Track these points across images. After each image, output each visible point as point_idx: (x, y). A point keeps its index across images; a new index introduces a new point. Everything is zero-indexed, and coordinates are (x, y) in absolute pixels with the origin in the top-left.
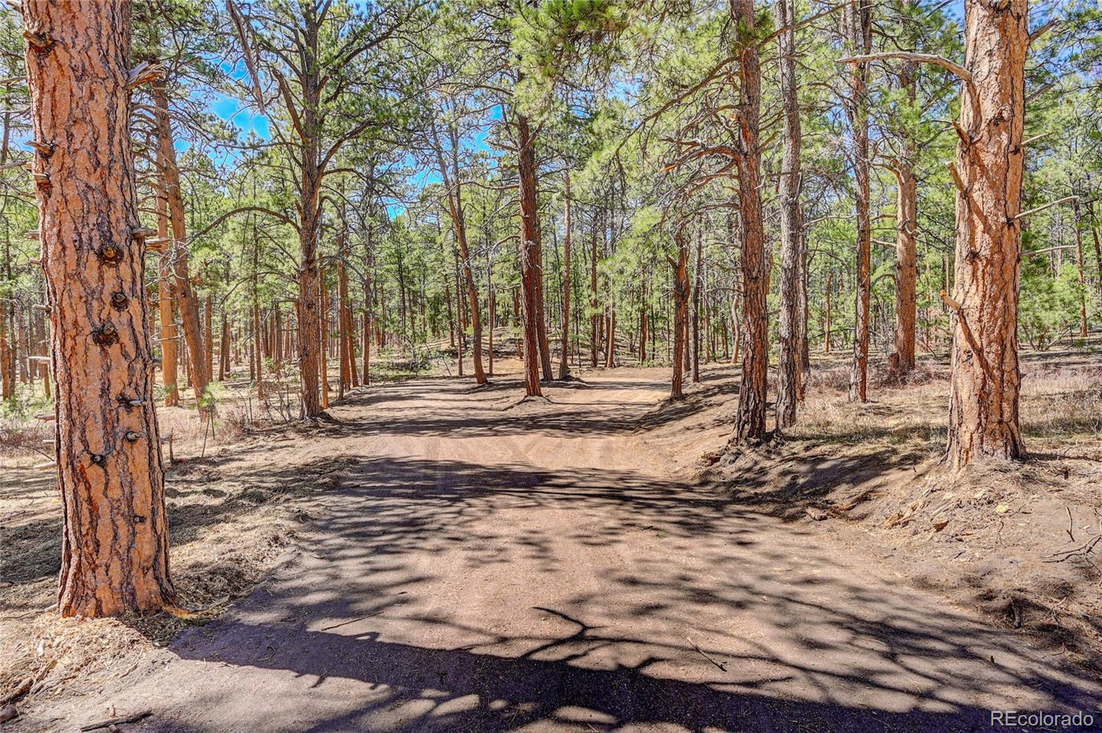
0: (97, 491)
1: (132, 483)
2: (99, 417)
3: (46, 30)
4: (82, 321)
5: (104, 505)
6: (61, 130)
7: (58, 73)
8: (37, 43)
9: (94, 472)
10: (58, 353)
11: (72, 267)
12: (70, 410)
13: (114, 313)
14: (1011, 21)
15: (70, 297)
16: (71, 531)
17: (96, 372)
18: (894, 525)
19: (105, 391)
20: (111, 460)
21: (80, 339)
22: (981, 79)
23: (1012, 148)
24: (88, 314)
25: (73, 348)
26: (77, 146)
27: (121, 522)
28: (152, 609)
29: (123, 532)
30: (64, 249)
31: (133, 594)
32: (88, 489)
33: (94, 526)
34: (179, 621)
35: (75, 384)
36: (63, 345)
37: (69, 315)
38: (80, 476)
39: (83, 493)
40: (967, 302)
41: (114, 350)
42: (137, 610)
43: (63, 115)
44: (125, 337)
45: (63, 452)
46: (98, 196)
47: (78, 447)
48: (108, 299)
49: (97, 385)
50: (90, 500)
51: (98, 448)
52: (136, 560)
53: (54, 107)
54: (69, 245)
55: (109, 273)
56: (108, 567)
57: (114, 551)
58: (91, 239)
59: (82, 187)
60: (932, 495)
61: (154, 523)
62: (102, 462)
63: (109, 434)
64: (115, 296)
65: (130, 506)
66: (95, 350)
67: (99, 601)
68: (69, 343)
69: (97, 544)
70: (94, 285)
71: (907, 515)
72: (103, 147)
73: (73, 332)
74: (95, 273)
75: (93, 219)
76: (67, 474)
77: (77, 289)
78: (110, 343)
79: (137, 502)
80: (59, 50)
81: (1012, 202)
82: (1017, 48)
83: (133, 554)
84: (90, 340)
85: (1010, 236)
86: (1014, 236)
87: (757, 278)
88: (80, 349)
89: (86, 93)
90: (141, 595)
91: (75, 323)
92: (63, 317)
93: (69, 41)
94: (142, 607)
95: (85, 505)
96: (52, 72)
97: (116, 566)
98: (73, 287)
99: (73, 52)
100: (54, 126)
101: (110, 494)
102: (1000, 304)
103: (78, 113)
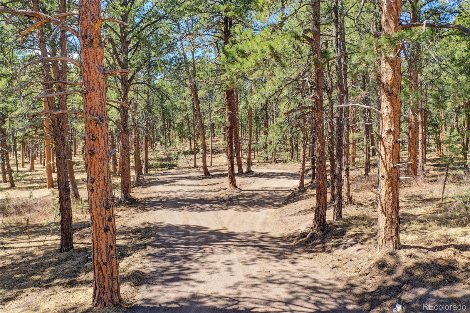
0: (104, 271)
1: (113, 269)
2: (105, 252)
3: (93, 149)
4: (101, 226)
5: (106, 276)
6: (96, 176)
7: (96, 160)
8: (90, 152)
9: (104, 267)
10: (94, 234)
11: (99, 212)
12: (97, 250)
13: (109, 223)
14: (394, 98)
15: (98, 220)
16: (97, 283)
17: (104, 239)
18: (356, 272)
19: (107, 244)
20: (108, 264)
21: (100, 231)
22: (384, 116)
23: (395, 141)
24: (103, 224)
25: (99, 233)
26: (100, 179)
27: (110, 281)
28: (117, 305)
29: (111, 282)
30: (97, 207)
31: (113, 300)
32: (102, 271)
33: (103, 282)
34: (124, 308)
35: (99, 243)
36: (96, 233)
37: (98, 225)
38: (100, 268)
39: (101, 273)
40: (381, 193)
41: (108, 233)
42: (114, 305)
43: (97, 171)
44: (111, 230)
45: (95, 261)
46: (105, 192)
47: (100, 260)
48: (107, 219)
49: (104, 243)
50: (102, 275)
51: (105, 260)
52: (114, 291)
53: (95, 169)
54: (98, 206)
55: (108, 212)
56: (107, 293)
57: (109, 289)
58: (103, 204)
59: (101, 190)
60: (368, 262)
61: (117, 280)
62: (105, 264)
63: (108, 256)
64: (109, 218)
65: (112, 276)
66: (104, 234)
67: (105, 302)
68: (98, 232)
69: (104, 287)
70: (104, 216)
71: (360, 268)
72: (106, 178)
73: (99, 229)
74: (104, 213)
75: (104, 198)
76: (96, 268)
77: (100, 218)
78: (108, 231)
79: (114, 275)
80: (96, 154)
81: (395, 159)
82: (396, 106)
83: (113, 289)
84: (103, 231)
85: (395, 171)
86: (396, 171)
87: (322, 161)
88: (101, 234)
89: (102, 164)
90: (115, 300)
91: (100, 227)
92: (96, 225)
93: (98, 151)
94: (115, 304)
95: (101, 276)
96: (94, 160)
97: (109, 292)
98: (99, 217)
99: (99, 154)
100: (94, 174)
101: (107, 273)
102: (391, 194)
103: (101, 171)
